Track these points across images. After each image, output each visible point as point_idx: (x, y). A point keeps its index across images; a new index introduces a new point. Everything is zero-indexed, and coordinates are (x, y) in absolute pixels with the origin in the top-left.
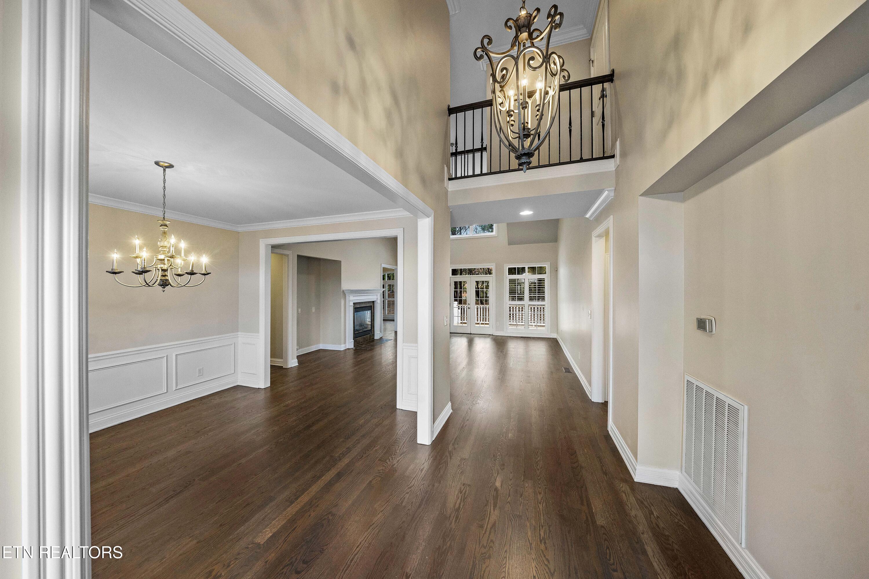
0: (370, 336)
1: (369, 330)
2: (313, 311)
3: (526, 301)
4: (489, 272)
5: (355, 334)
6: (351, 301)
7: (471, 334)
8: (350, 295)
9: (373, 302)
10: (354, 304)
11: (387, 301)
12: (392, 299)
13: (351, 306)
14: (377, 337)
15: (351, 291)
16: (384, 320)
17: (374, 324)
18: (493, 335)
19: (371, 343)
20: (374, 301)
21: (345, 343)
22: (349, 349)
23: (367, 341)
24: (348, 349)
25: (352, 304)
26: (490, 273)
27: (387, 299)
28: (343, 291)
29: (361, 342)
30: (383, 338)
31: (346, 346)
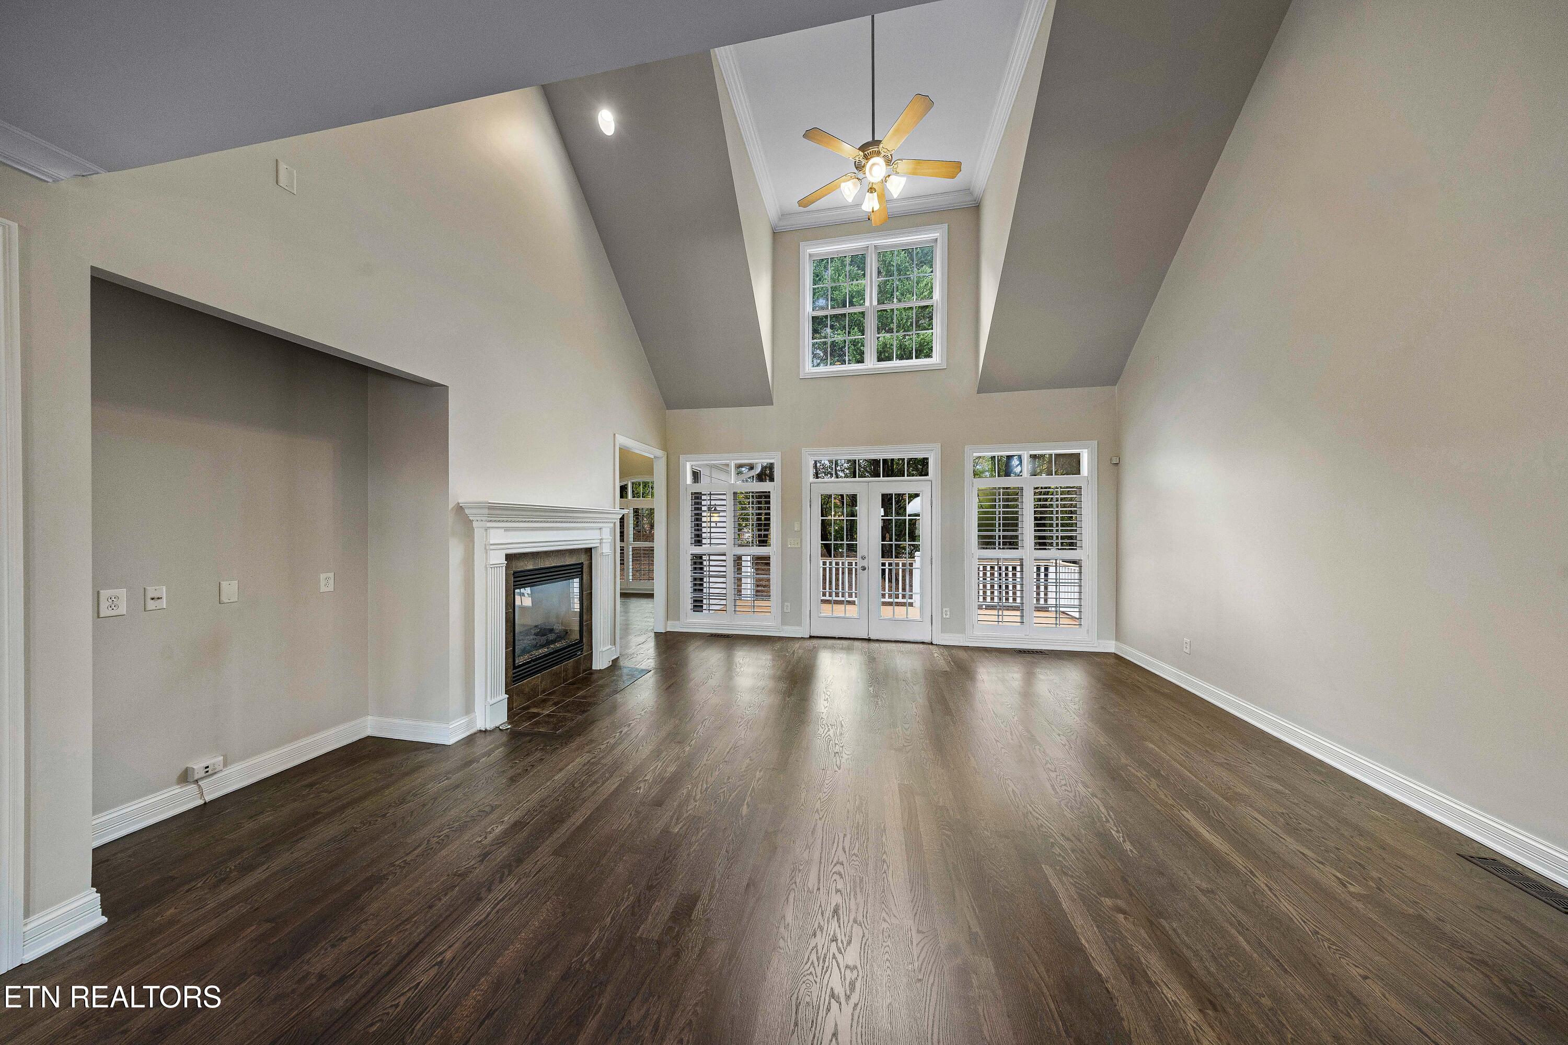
0: (578, 663)
1: (576, 644)
2: (323, 589)
3: (1027, 549)
4: (920, 467)
5: (515, 668)
6: (492, 547)
7: (869, 640)
8: (489, 524)
9: (589, 551)
10: (509, 557)
11: (631, 549)
12: (647, 544)
13: (496, 566)
14: (600, 662)
15: (490, 508)
16: (624, 595)
17: (592, 622)
18: (932, 644)
19: (579, 689)
20: (591, 549)
21: (468, 708)
22: (486, 731)
23: (565, 681)
24: (481, 731)
25: (499, 559)
26: (924, 472)
27: (631, 544)
28: (460, 509)
29: (544, 691)
30: (623, 663)
31: (472, 722)
